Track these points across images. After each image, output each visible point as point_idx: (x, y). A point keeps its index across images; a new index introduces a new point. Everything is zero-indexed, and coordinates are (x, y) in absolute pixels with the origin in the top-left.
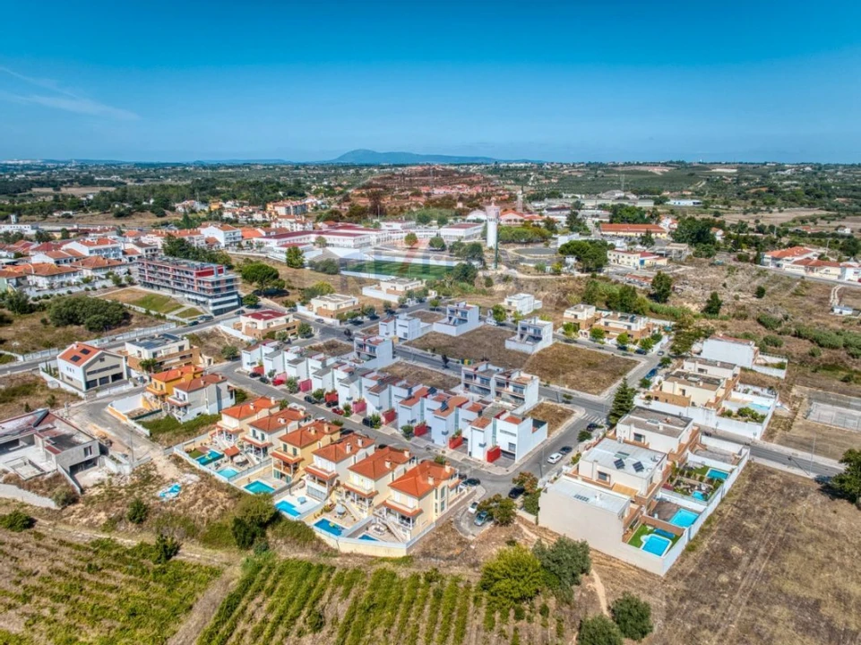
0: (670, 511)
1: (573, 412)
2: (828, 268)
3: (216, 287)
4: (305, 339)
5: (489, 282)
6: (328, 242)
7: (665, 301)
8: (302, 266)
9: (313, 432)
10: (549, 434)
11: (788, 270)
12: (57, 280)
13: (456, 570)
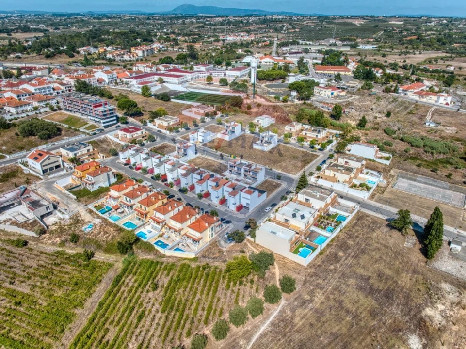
0: (315, 236)
1: (281, 184)
2: (431, 96)
3: (104, 114)
4: (151, 143)
5: (249, 107)
6: (164, 80)
7: (339, 119)
8: (150, 96)
9: (153, 199)
10: (267, 196)
11: (411, 97)
12: (20, 109)
13: (216, 264)
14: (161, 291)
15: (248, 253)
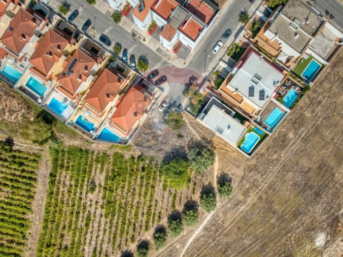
14: (99, 192)
15: (186, 139)
